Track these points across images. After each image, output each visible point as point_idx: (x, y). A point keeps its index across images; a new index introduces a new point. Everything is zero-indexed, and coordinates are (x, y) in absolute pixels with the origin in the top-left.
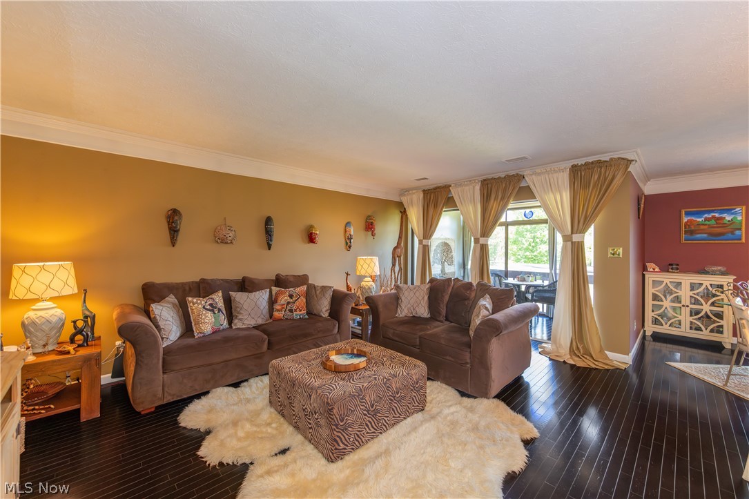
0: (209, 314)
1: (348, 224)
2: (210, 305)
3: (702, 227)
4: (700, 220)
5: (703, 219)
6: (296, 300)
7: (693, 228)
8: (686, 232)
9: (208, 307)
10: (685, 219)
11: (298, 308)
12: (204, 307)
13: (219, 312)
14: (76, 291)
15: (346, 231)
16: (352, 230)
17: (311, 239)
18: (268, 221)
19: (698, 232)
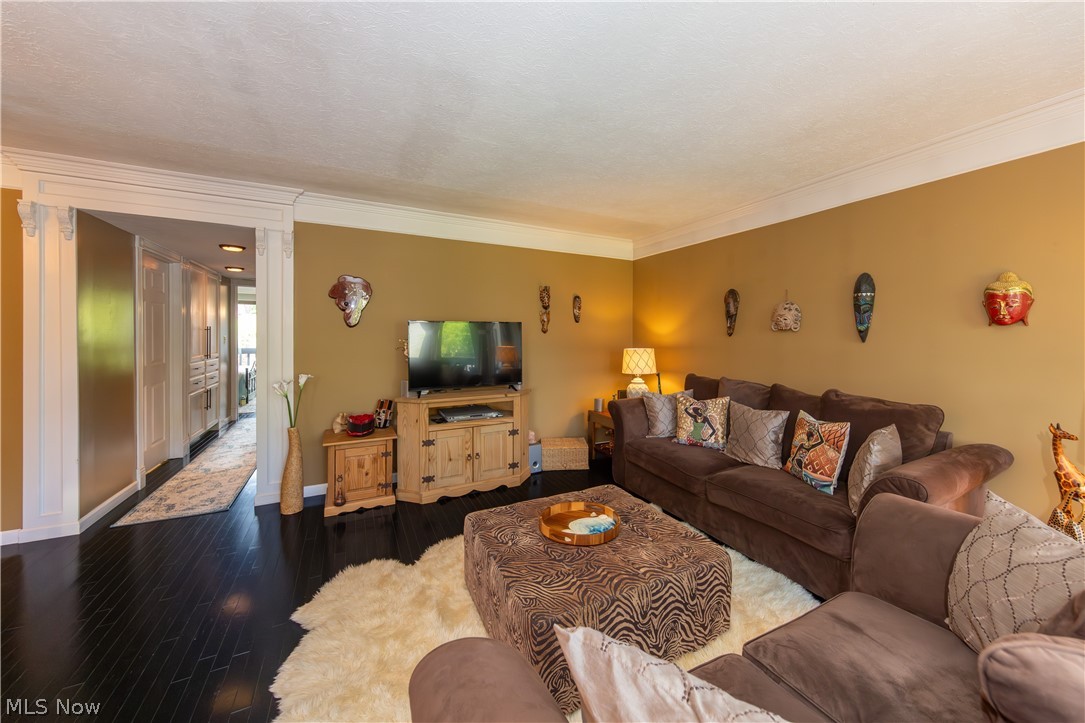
0: (689, 420)
2: (695, 410)
6: (814, 446)
9: (691, 411)
11: (811, 463)
12: (686, 410)
13: (704, 422)
18: (864, 282)
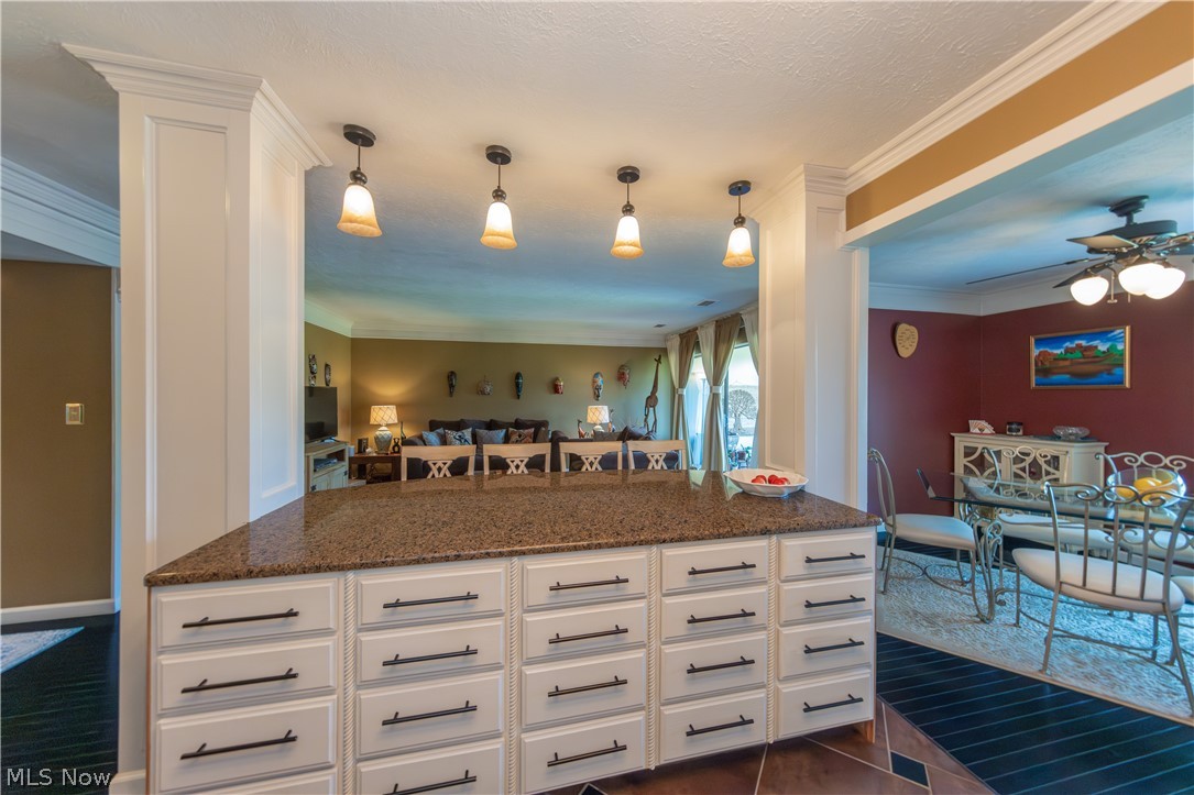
1: (596, 375)
3: (1062, 363)
4: (1058, 352)
5: (1063, 350)
7: (1047, 365)
8: (1037, 371)
10: (1035, 352)
14: (396, 421)
15: (594, 382)
16: (600, 381)
17: (556, 389)
18: (519, 376)
19: (1055, 371)
